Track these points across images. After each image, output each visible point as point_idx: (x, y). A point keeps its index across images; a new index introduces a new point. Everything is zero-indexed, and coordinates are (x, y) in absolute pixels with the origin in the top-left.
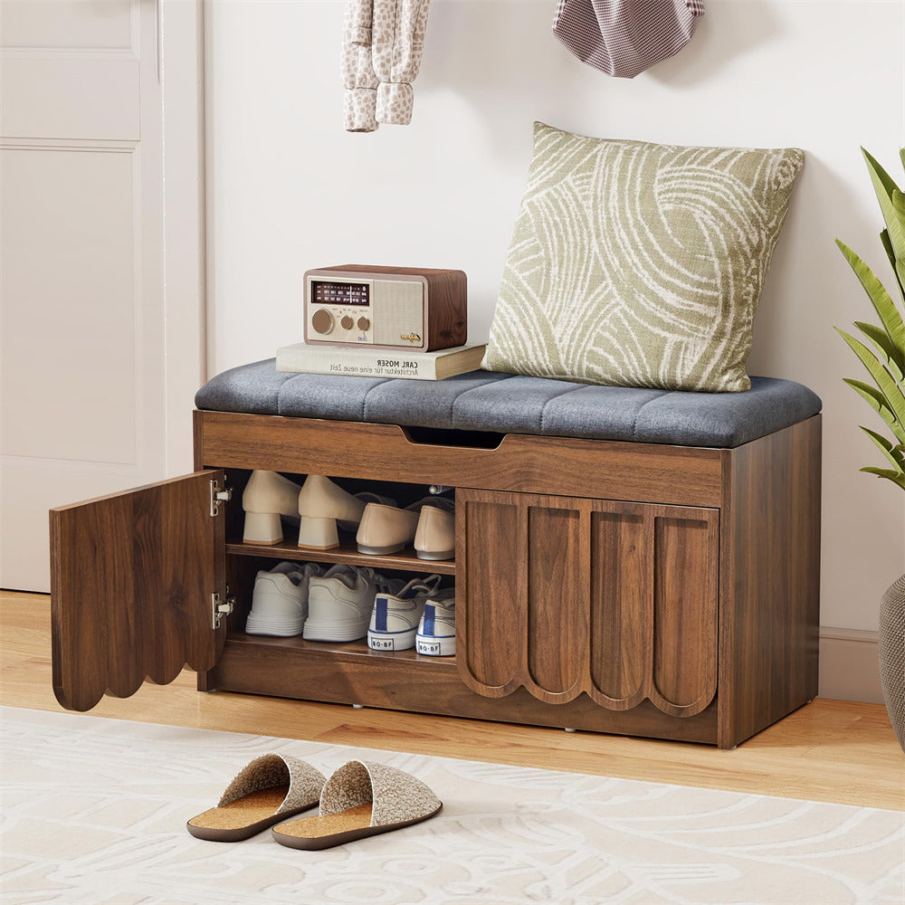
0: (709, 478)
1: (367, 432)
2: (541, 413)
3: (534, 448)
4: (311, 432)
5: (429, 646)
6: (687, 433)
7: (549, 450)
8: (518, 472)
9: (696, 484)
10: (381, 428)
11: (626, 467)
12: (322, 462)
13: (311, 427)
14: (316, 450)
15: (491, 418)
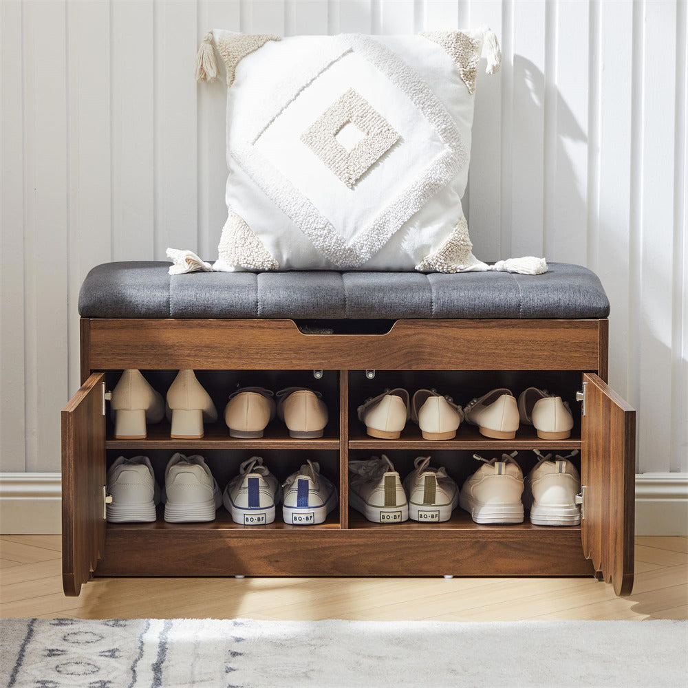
0: (589, 345)
1: (260, 327)
2: (431, 299)
3: (424, 331)
4: (204, 331)
5: (304, 517)
6: (567, 308)
7: (438, 331)
8: (408, 353)
9: (576, 351)
10: (274, 323)
11: (511, 341)
12: (214, 358)
13: (202, 326)
14: (207, 346)
15: (385, 307)
